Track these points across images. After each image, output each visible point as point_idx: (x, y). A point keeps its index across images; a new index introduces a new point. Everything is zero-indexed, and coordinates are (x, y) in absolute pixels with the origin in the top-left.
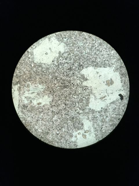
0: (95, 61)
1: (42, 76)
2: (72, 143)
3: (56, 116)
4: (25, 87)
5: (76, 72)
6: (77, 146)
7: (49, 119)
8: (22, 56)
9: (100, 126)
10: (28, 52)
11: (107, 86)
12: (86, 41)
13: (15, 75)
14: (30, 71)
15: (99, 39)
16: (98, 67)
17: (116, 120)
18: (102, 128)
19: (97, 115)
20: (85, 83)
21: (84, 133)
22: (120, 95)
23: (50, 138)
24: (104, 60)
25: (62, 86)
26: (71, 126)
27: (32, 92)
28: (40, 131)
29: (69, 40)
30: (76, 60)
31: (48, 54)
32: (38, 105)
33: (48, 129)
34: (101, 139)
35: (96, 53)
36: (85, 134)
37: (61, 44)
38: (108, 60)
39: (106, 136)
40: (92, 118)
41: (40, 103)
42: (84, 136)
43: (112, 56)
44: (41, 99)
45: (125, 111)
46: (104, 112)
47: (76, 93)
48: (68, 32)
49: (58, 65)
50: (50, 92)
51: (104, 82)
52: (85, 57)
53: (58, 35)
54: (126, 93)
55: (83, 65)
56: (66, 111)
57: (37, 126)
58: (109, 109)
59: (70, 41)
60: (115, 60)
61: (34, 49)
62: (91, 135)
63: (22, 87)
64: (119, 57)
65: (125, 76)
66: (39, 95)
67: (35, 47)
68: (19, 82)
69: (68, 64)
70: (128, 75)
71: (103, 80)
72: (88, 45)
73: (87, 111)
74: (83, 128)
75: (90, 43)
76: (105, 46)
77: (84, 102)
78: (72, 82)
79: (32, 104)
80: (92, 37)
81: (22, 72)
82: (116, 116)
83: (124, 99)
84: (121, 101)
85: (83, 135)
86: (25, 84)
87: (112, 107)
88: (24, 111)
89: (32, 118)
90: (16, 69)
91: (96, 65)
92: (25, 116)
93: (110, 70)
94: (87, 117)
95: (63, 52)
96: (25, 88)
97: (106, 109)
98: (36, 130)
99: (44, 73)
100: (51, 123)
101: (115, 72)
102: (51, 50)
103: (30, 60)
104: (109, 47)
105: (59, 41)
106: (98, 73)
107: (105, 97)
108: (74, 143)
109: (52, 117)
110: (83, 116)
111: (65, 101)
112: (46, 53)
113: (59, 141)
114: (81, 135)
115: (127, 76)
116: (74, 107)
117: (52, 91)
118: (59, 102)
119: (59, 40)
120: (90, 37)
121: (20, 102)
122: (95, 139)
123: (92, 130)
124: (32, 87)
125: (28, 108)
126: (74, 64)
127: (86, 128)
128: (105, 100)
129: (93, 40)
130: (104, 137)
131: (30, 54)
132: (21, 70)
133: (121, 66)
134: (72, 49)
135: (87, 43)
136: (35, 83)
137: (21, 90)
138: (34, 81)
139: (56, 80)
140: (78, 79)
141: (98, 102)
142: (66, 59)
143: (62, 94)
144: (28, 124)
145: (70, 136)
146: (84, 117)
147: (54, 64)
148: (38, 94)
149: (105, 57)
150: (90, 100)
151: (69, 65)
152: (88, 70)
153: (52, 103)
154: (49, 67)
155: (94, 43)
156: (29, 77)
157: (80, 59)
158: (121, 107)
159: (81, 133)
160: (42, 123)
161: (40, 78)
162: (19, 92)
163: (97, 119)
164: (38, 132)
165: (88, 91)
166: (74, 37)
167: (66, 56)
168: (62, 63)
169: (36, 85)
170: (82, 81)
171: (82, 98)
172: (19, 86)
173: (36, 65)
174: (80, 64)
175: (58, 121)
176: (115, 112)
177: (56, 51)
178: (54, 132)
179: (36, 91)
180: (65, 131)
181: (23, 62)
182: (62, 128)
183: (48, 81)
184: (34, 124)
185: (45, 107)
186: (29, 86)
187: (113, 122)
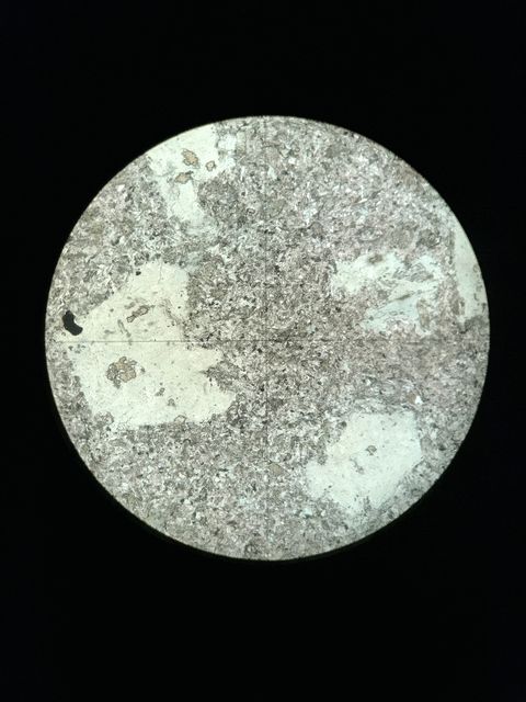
0: (185, 446)
1: (377, 366)
2: (234, 127)
3: (308, 221)
4: (436, 317)
5: (250, 394)
7: (329, 206)
9: (136, 205)
10: (442, 449)
11: (129, 357)
12: (228, 516)
13: (483, 357)
14: (426, 378)
16: (173, 424)
17: (81, 236)
18: (126, 201)
19: (151, 246)
20: (213, 357)
21: (195, 171)
22: (76, 330)
23: (318, 137)
24: (155, 454)
26: (247, 191)
27: (407, 301)
28: (361, 159)
29: (294, 512)
30: (258, 439)
31: (367, 450)
32: (381, 252)
33: (331, 169)
35: (188, 476)
36: (190, 168)
37: (320, 494)
38: (137, 456)
40: (169, 233)
41: (373, 263)
42: (190, 159)
43: (126, 473)
44: (370, 276)
46: (129, 261)
47: (243, 319)
49: (321, 414)
50: (339, 310)
51: (143, 370)
52: (226, 457)
54: (58, 342)
55: (229, 426)
56: (270, 243)
57: (375, 176)
58: (110, 274)
59: (290, 506)
60: (113, 459)
61: (421, 463)
62: (164, 164)
63: (447, 315)
65: (69, 404)
66: (381, 292)
67: (419, 469)
68: (462, 333)
69: (286, 423)
70: (59, 409)
71: (147, 380)
72: (219, 500)
73: (193, 255)
74: (201, 187)
75: (215, 509)
76: (156, 506)
77: (207, 289)
78: (262, 358)
79: (403, 254)
80: (208, 533)
81: (454, 370)
82: (80, 249)
83: (60, 318)
84: (71, 309)
85: (196, 163)
86: (436, 327)
87: (99, 281)
88: (429, 226)
89: (395, 203)
90: (482, 383)
91: (180, 431)
92: (425, 206)
93: (125, 419)
94: (190, 233)
95: (310, 463)
96: (436, 313)
97: (121, 270)
98: (376, 158)
99: (370, 378)
100: (321, 194)
101: (109, 415)
102: (356, 465)
103: (429, 420)
104: (141, 505)
105: (331, 503)
106: (171, 403)
107: (130, 314)
108: (226, 127)
109: (321, 215)
110: (204, 235)
111: (278, 284)
112: (375, 454)
113: (282, 128)
114: (203, 161)
115: (58, 403)
116: (242, 265)
117: (332, 313)
118: (301, 277)
119: (332, 508)
120: (216, 534)
121: (447, 258)
123: (163, 187)
124: (411, 318)
125: (416, 240)
126: (264, 423)
127: (189, 192)
128: (132, 305)
129: (204, 524)
131: (435, 443)
132: (459, 378)
133: (87, 439)
134: (279, 478)
135: (224, 509)
136: (400, 334)
137: (450, 301)
138: (404, 343)
139: (323, 355)
140: (242, 372)
141: (155, 293)
142: (297, 439)
143: (293, 307)
144: (409, 176)
145: (245, 153)
146: (202, 231)
147: (339, 414)
148: (386, 297)
149: (152, 465)
150: (188, 297)
151: (282, 419)
152: (207, 410)
153: (327, 268)
154: (357, 401)
155: (198, 514)
156: (425, 354)
157: (245, 444)
158: (68, 286)
159: (203, 168)
160: (356, 187)
161: (384, 356)
162: (457, 293)
163: (152, 230)
164: (368, 154)
165: (199, 332)
166: (277, 524)
167: (298, 449)
168: (307, 421)
169: (396, 327)
170: (224, 367)
171: (216, 302)
172: (461, 317)
173: (407, 404)
174: (242, 427)
175: (297, 202)
176: (87, 264)
177: (337, 464)
178: (306, 159)
179: (393, 306)
180: (267, 169)
181: (457, 409)
182: (278, 179)
183: (354, 351)
184: (385, 181)
185: (353, 249)
186: (423, 321)
187: (90, 226)
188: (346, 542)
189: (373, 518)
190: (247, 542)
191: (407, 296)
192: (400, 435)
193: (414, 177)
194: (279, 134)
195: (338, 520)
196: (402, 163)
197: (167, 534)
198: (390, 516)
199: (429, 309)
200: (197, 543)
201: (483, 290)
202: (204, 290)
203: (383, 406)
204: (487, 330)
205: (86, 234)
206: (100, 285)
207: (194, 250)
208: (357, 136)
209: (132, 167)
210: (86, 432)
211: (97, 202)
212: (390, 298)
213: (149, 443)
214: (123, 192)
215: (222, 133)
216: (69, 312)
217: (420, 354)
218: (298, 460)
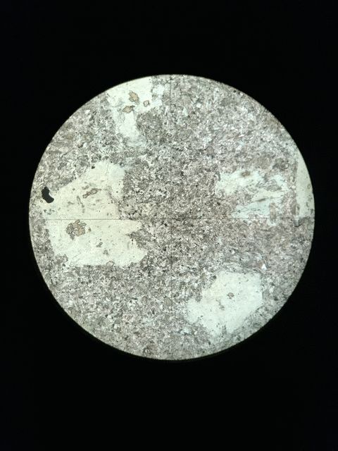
0: (112, 281)
1: (239, 242)
2: (164, 80)
3: (205, 145)
4: (281, 215)
7: (220, 137)
9: (96, 123)
10: (276, 299)
11: (82, 220)
12: (135, 328)
13: (308, 244)
14: (270, 253)
16: (106, 266)
17: (59, 140)
18: (90, 120)
19: (103, 151)
20: (136, 226)
21: (136, 106)
22: (50, 200)
23: (217, 92)
24: (92, 284)
25: (192, 218)
26: (168, 122)
27: (263, 202)
28: (243, 109)
29: (178, 330)
30: (159, 281)
31: (228, 295)
32: (250, 170)
33: (223, 114)
35: (112, 300)
36: (133, 104)
37: (195, 320)
38: (80, 284)
40: (115, 144)
41: (244, 176)
42: (134, 97)
43: (72, 294)
44: (241, 185)
46: (88, 159)
47: (157, 204)
49: (201, 269)
50: (219, 204)
51: (90, 230)
52: (137, 291)
53: (204, 341)
54: (37, 206)
55: (141, 271)
56: (180, 157)
57: (251, 121)
58: (75, 166)
59: (175, 326)
60: (65, 284)
61: (262, 307)
62: (117, 100)
63: (288, 214)
64: (55, 292)
65: (40, 247)
66: (247, 195)
67: (260, 311)
68: (296, 226)
69: (178, 272)
70: (34, 249)
71: (92, 236)
72: (130, 318)
73: (129, 160)
74: (139, 116)
75: (127, 323)
76: (89, 317)
77: (136, 182)
78: (167, 230)
79: (263, 172)
80: (121, 338)
81: (289, 250)
82: (57, 148)
83: (40, 191)
84: (48, 186)
85: (137, 101)
86: (280, 221)
87: (68, 170)
88: (282, 156)
89: (262, 139)
90: (306, 259)
91: (110, 271)
92: (281, 143)
93: (75, 260)
94: (129, 145)
95: (190, 300)
96: (281, 212)
97: (82, 164)
98: (252, 109)
99: (235, 250)
100: (215, 129)
101: (65, 256)
102: (220, 304)
103: (269, 280)
104: (79, 316)
105: (201, 327)
106: (106, 253)
107: (85, 193)
108: (159, 80)
109: (214, 142)
110: (138, 147)
111: (182, 183)
112: (233, 298)
113: (194, 84)
114: (142, 100)
115: (33, 245)
116: (160, 169)
117: (214, 205)
118: (197, 180)
119: (202, 330)
120: (126, 339)
121: (292, 178)
123: (115, 114)
124: (265, 214)
125: (273, 164)
126: (164, 271)
127: (131, 119)
128: (87, 187)
129: (119, 332)
131: (272, 295)
132: (291, 255)
133: (50, 270)
134: (170, 307)
135: (132, 324)
136: (257, 224)
137: (291, 206)
138: (259, 229)
139: (206, 232)
140: (153, 238)
141: (103, 181)
142: (183, 283)
143: (190, 199)
144: (273, 123)
145: (169, 98)
146: (137, 145)
147: (212, 271)
148: (250, 199)
149: (89, 291)
150: (123, 186)
151: (176, 270)
152: (128, 259)
153: (214, 176)
154: (225, 264)
155: (116, 325)
156: (271, 238)
157: (150, 284)
158: (48, 170)
159: (141, 104)
160: (238, 127)
161: (245, 236)
162: (295, 201)
163: (105, 140)
164: (248, 106)
165: (128, 209)
166: (166, 337)
167: (184, 290)
168: (191, 273)
169: (254, 219)
170: (142, 233)
171: (141, 191)
172: (297, 216)
173: (256, 268)
174: (149, 273)
175: (199, 132)
176: (61, 158)
177: (208, 302)
178: (208, 105)
179: (254, 205)
180: (182, 110)
181: (288, 275)
182: (189, 117)
183: (226, 231)
184: (257, 124)
185: (232, 166)
186: (272, 217)
187: (65, 134)
188: (209, 353)
189: (228, 339)
190: (145, 346)
191: (264, 200)
192: (250, 288)
193: (275, 123)
194: (192, 87)
195: (205, 338)
196: (269, 114)
197: (95, 336)
198: (239, 339)
199: (277, 209)
200: (113, 343)
201: (313, 201)
202: (134, 182)
204: (313, 226)
205: (62, 139)
206: (68, 172)
207: (130, 156)
208: (242, 94)
209: (96, 100)
210: (49, 265)
211: (71, 119)
212: (252, 200)
213: (89, 276)
214: (89, 114)
215: (156, 83)
216: (46, 188)
217: (268, 237)
218: (183, 297)
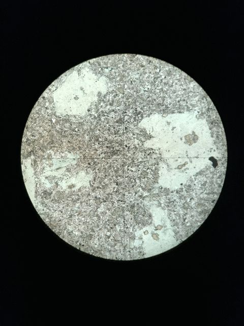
0: (163, 103)
1: (72, 137)
2: (134, 250)
3: (102, 205)
4: (44, 159)
5: (132, 126)
6: (144, 254)
7: (92, 212)
8: (35, 106)
9: (181, 216)
10: (44, 98)
11: (188, 145)
12: (144, 69)
13: (24, 140)
14: (50, 131)
15: (167, 63)
16: (168, 113)
17: (208, 203)
18: (186, 218)
19: (175, 197)
20: (148, 144)
21: (154, 231)
22: (212, 159)
23: (96, 244)
24: (177, 100)
25: (108, 153)
26: (130, 220)
27: (58, 167)
28: (77, 233)
29: (113, 70)
30: (129, 105)
31: (78, 98)
32: (69, 190)
33: (90, 229)
34: (186, 238)
35: (162, 89)
36: (156, 232)
37: (101, 78)
38: (186, 99)
39: (192, 233)
40: (167, 202)
41: (73, 185)
42: (155, 236)
43: (191, 91)
44: (74, 179)
45: (222, 186)
46: (186, 190)
47: (134, 161)
48: (110, 56)
49: (99, 116)
50: (89, 164)
51: (181, 139)
52: (144, 97)
53: (94, 64)
54: (221, 153)
55: (142, 111)
56: (120, 196)
57: (70, 225)
58: (195, 185)
59: (115, 73)
60: (197, 98)
61: (53, 91)
62: (168, 234)
63: (39, 160)
64: (203, 93)
65: (216, 124)
66: (69, 171)
67: (55, 88)
68: (33, 151)
69: (116, 112)
70: (221, 122)
71: (180, 135)
72: (148, 77)
73: (156, 191)
74: (151, 223)
75: (150, 73)
76: (178, 76)
78: (125, 143)
79: (59, 189)
80: (154, 62)
81: (37, 134)
82: (208, 196)
83: (219, 165)
84: (214, 169)
85: (153, 234)
86: (44, 154)
87: (200, 181)
88: (46, 201)
89: (62, 212)
90: (25, 129)
91: (165, 110)
92: (48, 211)
93: (190, 117)
94: (157, 202)
95: (105, 93)
96: (44, 161)
97: (190, 186)
98: (70, 233)
99: (75, 131)
100: (96, 218)
101: (198, 119)
102: (84, 91)
103: (49, 111)
104: (185, 77)
105: (96, 74)
106: (169, 123)
107: (186, 165)
108: (138, 250)
109: (96, 208)
110: (150, 201)
111: (117, 177)
112: (75, 96)
113: (113, 249)
114: (150, 235)
115: (221, 125)
116: (133, 186)
117: (93, 163)
118: (106, 180)
119: (96, 72)
120: (150, 61)
121: (38, 186)
122: (174, 240)
123: (169, 224)
124: (56, 159)
125: (52, 195)
126: (126, 112)
127: (157, 221)
128: (185, 170)
129: (156, 66)
130: (190, 235)
131: (47, 101)
132: (35, 130)
133: (208, 108)
134: (120, 86)
135: (146, 73)
136: (61, 151)
137: (38, 166)
138: (60, 147)
139: (97, 143)
140: (135, 136)
141: (174, 175)
142: (111, 105)
143: (110, 166)
145: (130, 238)
146: (151, 203)
147: (91, 115)
148: (67, 169)
149: (178, 94)
150: (159, 172)
151: (117, 114)
152: (152, 119)
153: (94, 184)
154: (82, 121)
155: (158, 71)
156: (50, 142)
157: (135, 103)
158: (214, 180)
159: (150, 232)
160: (79, 220)
161: (69, 142)
162: (34, 170)
163: (174, 204)
164: (73, 235)
165: (154, 156)
166: (122, 65)
167: (111, 100)
168: (106, 113)
169: (63, 155)
170: (143, 139)
171: (146, 170)
172: (33, 158)
173: (59, 119)
174: (136, 111)
175: (107, 215)
176: (205, 189)
177: (93, 92)
178: (102, 234)
179: (64, 165)
180: (120, 230)
181: (36, 116)
182: (115, 225)
183: (83, 145)
184: (66, 223)
185: (82, 192)
186: (50, 157)
187: (203, 207)
192: (63, 105)
194: (114, 246)
195: (93, 66)
201: (23, 171)
202: (151, 176)
203: (70, 118)
206: (200, 179)
207: (155, 194)
210: (209, 111)
212: (65, 169)
213: (180, 105)
215: (140, 248)
218: (111, 94)
